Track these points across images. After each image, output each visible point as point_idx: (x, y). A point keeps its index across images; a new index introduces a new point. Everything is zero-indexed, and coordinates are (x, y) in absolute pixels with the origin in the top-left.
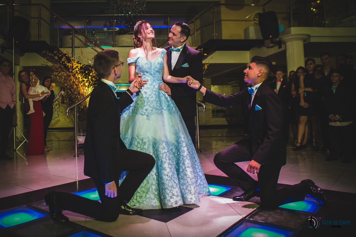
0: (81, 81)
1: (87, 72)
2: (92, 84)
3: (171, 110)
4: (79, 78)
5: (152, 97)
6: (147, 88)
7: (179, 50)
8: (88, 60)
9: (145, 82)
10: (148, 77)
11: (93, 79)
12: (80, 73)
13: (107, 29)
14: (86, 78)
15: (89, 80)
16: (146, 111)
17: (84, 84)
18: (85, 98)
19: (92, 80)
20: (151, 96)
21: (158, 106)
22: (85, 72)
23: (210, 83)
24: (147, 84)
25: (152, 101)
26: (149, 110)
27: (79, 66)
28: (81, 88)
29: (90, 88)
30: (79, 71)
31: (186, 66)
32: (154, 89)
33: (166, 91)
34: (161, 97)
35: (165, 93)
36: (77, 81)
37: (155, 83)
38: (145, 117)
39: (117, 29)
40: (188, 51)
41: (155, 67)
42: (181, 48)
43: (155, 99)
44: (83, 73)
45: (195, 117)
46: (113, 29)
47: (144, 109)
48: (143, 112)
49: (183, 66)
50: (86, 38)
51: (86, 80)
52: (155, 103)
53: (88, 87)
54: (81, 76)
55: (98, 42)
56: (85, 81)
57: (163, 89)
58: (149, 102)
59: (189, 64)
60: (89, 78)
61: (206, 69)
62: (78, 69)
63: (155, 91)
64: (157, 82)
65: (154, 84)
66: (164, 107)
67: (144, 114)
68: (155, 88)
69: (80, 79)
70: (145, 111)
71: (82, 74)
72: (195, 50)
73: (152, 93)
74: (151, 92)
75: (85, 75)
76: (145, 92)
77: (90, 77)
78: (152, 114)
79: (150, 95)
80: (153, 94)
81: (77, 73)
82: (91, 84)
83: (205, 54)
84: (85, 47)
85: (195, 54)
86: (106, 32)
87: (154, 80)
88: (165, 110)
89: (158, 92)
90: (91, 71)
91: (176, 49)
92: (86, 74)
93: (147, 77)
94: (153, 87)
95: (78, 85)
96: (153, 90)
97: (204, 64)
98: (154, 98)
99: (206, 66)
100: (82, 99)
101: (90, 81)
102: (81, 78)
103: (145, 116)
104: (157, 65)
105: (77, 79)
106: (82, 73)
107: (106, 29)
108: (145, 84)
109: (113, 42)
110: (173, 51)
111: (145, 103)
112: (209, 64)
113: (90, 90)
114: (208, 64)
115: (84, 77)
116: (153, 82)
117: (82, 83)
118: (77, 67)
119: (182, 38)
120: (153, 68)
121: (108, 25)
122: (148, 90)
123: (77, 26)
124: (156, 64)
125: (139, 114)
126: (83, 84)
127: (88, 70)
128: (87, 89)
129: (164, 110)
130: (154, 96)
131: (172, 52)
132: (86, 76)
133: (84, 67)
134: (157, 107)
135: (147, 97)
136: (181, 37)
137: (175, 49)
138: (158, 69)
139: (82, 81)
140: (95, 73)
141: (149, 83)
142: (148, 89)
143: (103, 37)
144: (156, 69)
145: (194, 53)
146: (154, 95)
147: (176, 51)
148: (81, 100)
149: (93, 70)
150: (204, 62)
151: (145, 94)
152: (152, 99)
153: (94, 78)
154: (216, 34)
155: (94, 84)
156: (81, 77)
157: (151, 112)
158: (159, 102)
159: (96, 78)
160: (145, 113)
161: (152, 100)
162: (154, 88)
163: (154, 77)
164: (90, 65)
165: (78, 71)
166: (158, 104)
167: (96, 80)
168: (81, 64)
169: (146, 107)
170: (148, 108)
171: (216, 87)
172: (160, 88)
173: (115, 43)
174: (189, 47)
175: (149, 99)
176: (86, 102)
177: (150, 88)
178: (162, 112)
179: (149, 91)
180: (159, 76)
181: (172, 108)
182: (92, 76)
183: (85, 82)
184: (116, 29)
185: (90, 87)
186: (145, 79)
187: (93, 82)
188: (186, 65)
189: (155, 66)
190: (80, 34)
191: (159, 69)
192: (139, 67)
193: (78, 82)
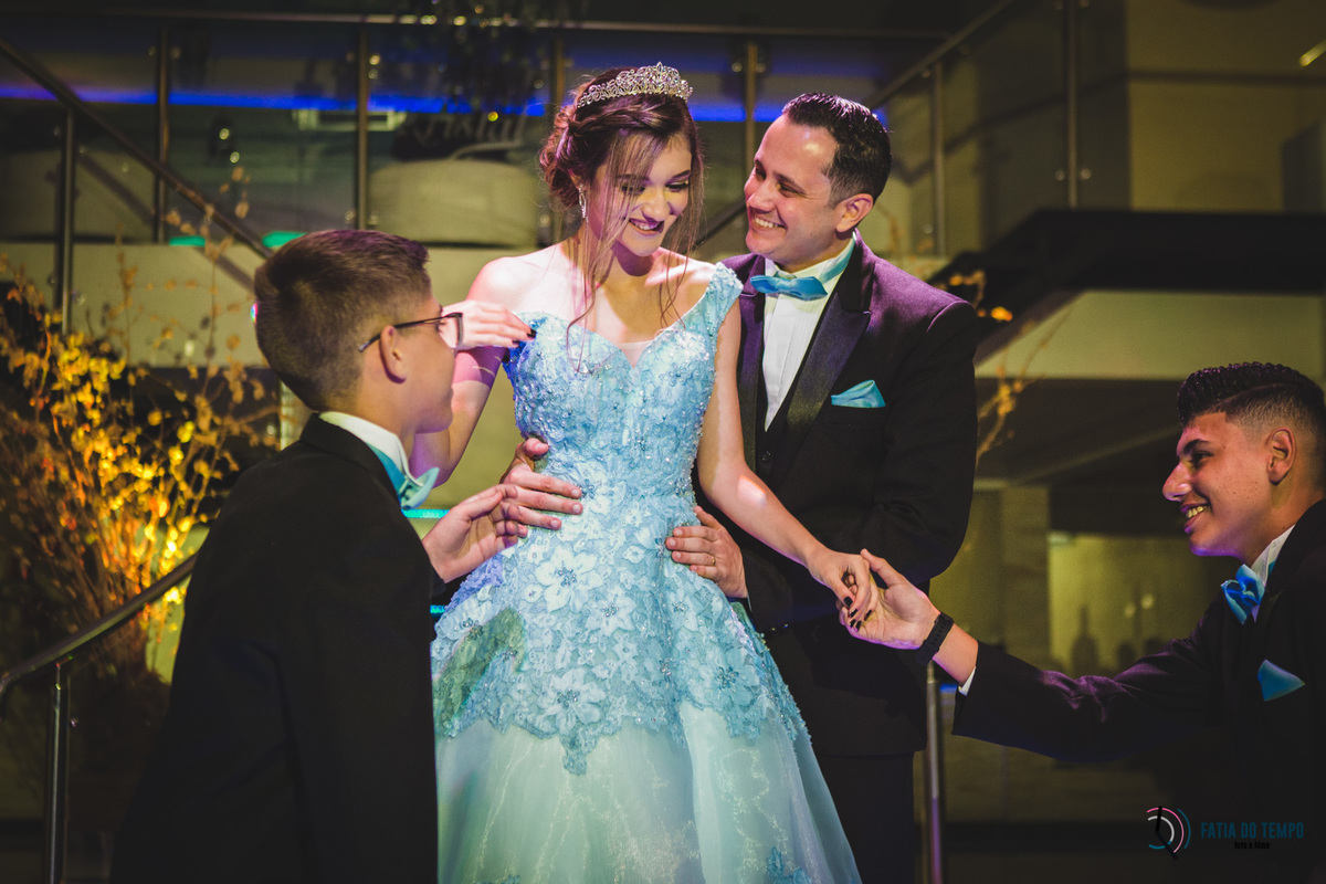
0: (110, 484)
1: (155, 418)
2: (190, 503)
3: (746, 708)
4: (96, 456)
5: (611, 611)
6: (578, 546)
7: (812, 289)
8: (164, 331)
9: (569, 496)
10: (594, 464)
11: (203, 468)
12: (105, 425)
13: (323, 118)
14: (145, 461)
15: (168, 476)
16: (566, 706)
17: (132, 504)
18: (136, 605)
19: (191, 475)
20: (605, 604)
21: (647, 675)
22: (141, 417)
23: (1040, 517)
24: (579, 513)
25: (611, 641)
26: (583, 698)
27: (103, 371)
28: (112, 534)
29: (173, 533)
30: (101, 411)
31: (860, 404)
32: (629, 556)
33: (711, 570)
34: (674, 616)
35: (711, 587)
36: (80, 477)
37: (635, 512)
38: (555, 748)
39: (394, 119)
40: (880, 292)
41: (650, 399)
42: (829, 276)
43: (630, 627)
44: (125, 423)
45: (918, 755)
46: (355, 118)
47: (553, 695)
48: (540, 710)
49: (841, 400)
50: (158, 176)
51: (148, 473)
52: (628, 656)
53: (162, 525)
54: (114, 447)
55: (242, 210)
56: (136, 479)
57: (694, 557)
58: (587, 644)
59: (883, 388)
60: (166, 464)
61: (1009, 415)
62: (94, 392)
63: (635, 568)
64: (655, 502)
65: (634, 514)
66: (692, 682)
67: (546, 727)
68: (639, 545)
69: (105, 465)
70: (556, 709)
71: (124, 434)
72: (924, 286)
73: (613, 580)
74: (609, 571)
75: (140, 440)
76: (564, 570)
77: (176, 456)
78: (602, 733)
79: (597, 595)
80: (618, 590)
81: (82, 418)
82: (181, 502)
83: (1000, 314)
84: (155, 240)
85: (926, 319)
86: (315, 136)
87: (632, 492)
88: (701, 707)
89: (654, 578)
90: (186, 413)
91: (793, 283)
92: (151, 432)
93: (586, 465)
94: (622, 539)
95: (88, 506)
96: (620, 560)
97: (992, 385)
98: (623, 618)
99: (1004, 392)
100: (108, 607)
101: (176, 485)
102: (117, 462)
103: (556, 740)
104: (666, 384)
105: (81, 466)
106: (120, 422)
107: (307, 117)
108: (569, 512)
109: (356, 206)
110: (775, 291)
111: (561, 650)
112: (1024, 379)
113: (177, 545)
114: (1018, 386)
115: (131, 453)
116: (623, 506)
117: (115, 493)
118: (86, 378)
119: (842, 209)
120: (635, 400)
121: (330, 90)
122: (588, 561)
123: (102, 89)
124: (656, 374)
125: (512, 728)
126: (127, 504)
127: (167, 403)
128: (153, 539)
129: (693, 701)
130: (626, 605)
131: (769, 299)
132: (152, 445)
133: (138, 379)
134: (644, 684)
135: (579, 606)
136: (834, 205)
137: (786, 280)
138: (670, 412)
139: (117, 485)
140: (213, 426)
141: (592, 506)
142: (588, 551)
143: (291, 175)
144: (659, 413)
145: (922, 312)
146: (629, 594)
147: (794, 294)
148: (105, 616)
149: (202, 402)
150: (985, 369)
151: (563, 584)
152: (609, 626)
153: (209, 460)
154: (1085, 175)
155: (205, 506)
156: (110, 455)
157: (596, 714)
158: (657, 653)
159: (222, 465)
160: (553, 718)
161: (608, 631)
162: (627, 544)
163: (632, 466)
164: (184, 372)
165: (94, 406)
166: (650, 665)
167: (218, 475)
168: (113, 357)
169: (567, 677)
170: (577, 686)
171: (1089, 544)
172: (672, 548)
173: (368, 215)
174: (884, 267)
175: (591, 623)
176: (138, 630)
177: (602, 545)
178: (674, 717)
179: (595, 569)
180: (668, 461)
181: (748, 697)
182: (192, 451)
183: (142, 487)
184: (383, 118)
185: (175, 524)
186: (574, 475)
187: (196, 489)
188: (862, 396)
189: (651, 388)
190: (121, 148)
191: (677, 415)
192: (538, 388)
193: (85, 488)
